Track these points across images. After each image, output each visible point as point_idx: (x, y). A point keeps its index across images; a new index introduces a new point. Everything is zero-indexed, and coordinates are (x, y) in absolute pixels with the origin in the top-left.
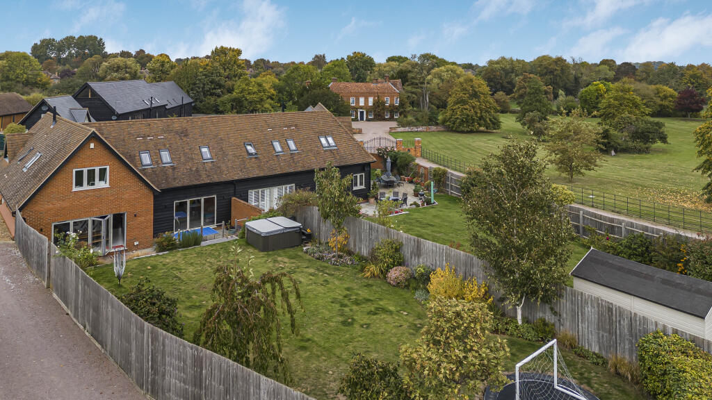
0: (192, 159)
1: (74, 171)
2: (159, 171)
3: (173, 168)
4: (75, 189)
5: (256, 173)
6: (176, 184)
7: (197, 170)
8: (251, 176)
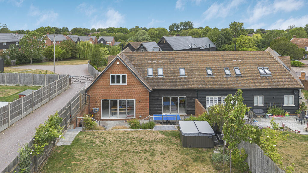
0: (174, 74)
1: (110, 75)
2: (155, 79)
3: (163, 78)
4: (111, 84)
5: (210, 86)
6: (163, 87)
7: (176, 81)
8: (207, 88)
